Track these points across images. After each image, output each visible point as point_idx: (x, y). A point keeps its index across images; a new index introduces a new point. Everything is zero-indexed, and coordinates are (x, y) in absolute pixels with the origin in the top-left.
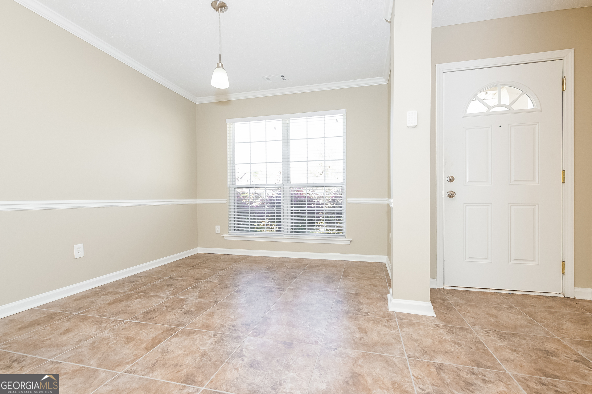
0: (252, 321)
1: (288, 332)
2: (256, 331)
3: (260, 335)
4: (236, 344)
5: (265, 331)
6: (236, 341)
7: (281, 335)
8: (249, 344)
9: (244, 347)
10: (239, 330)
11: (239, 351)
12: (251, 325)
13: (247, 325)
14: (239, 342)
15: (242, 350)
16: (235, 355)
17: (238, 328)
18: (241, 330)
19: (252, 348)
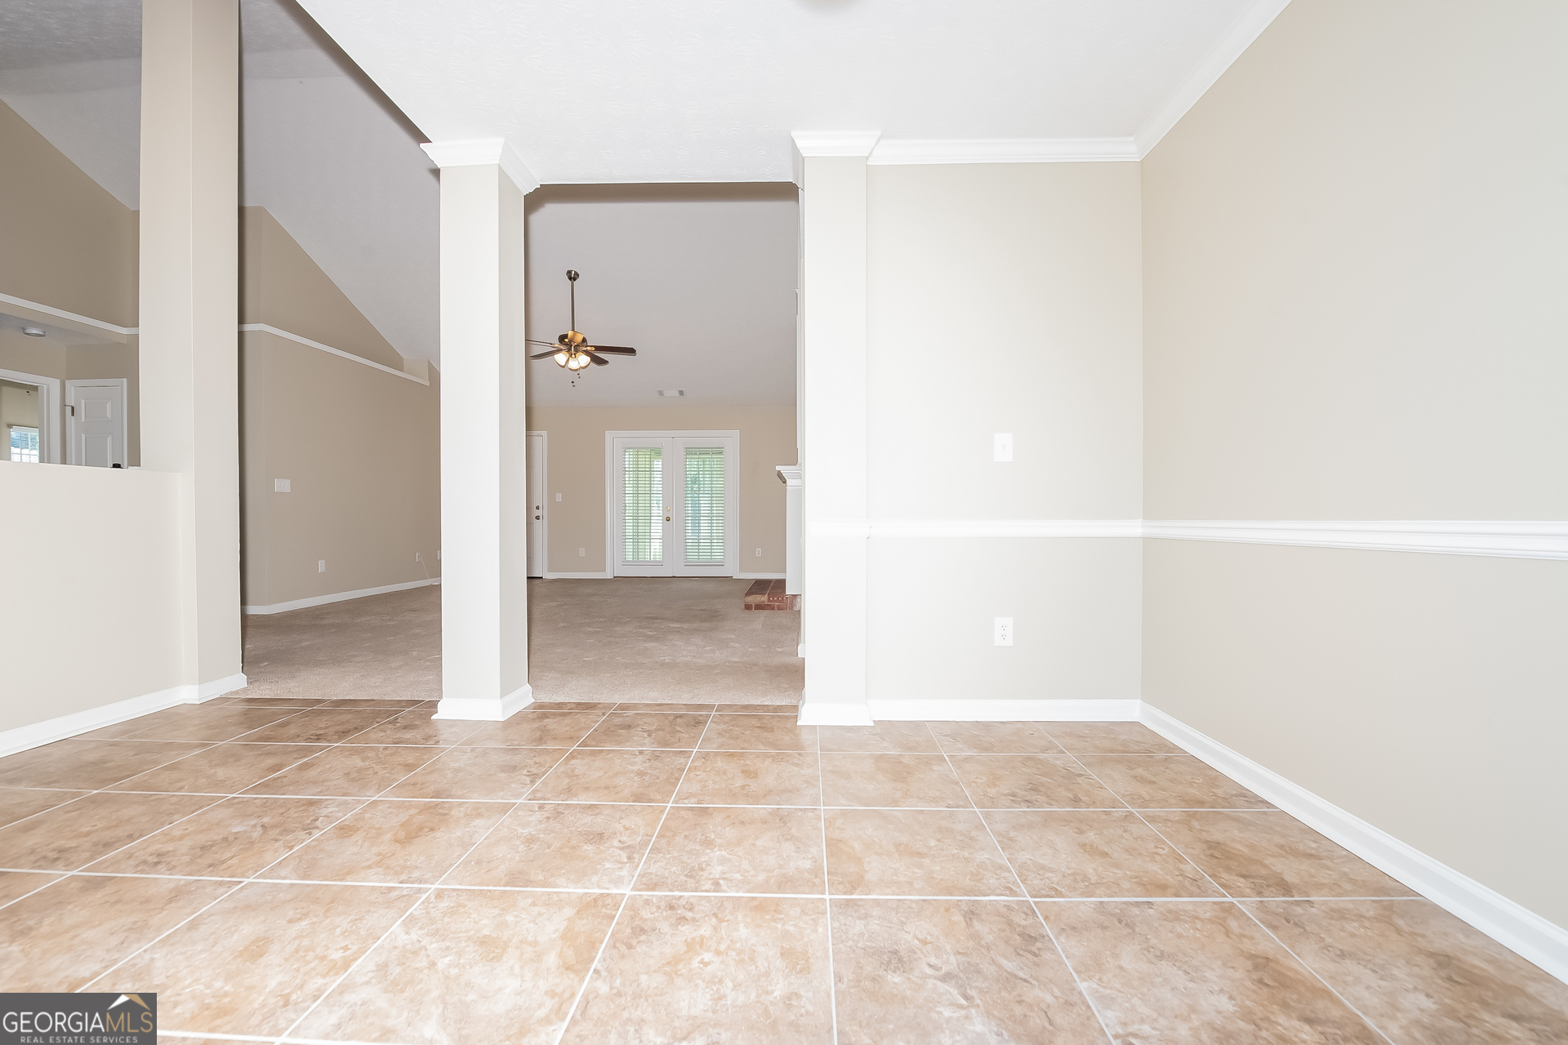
0: (630, 947)
1: (510, 918)
2: (608, 912)
3: (595, 899)
4: (649, 871)
5: (578, 913)
6: (654, 877)
7: (534, 904)
8: (618, 873)
9: (628, 865)
10: (659, 908)
11: (636, 856)
12: (629, 930)
13: (643, 931)
14: (644, 874)
15: (629, 858)
16: (641, 848)
17: (665, 913)
18: (654, 909)
19: (608, 865)
